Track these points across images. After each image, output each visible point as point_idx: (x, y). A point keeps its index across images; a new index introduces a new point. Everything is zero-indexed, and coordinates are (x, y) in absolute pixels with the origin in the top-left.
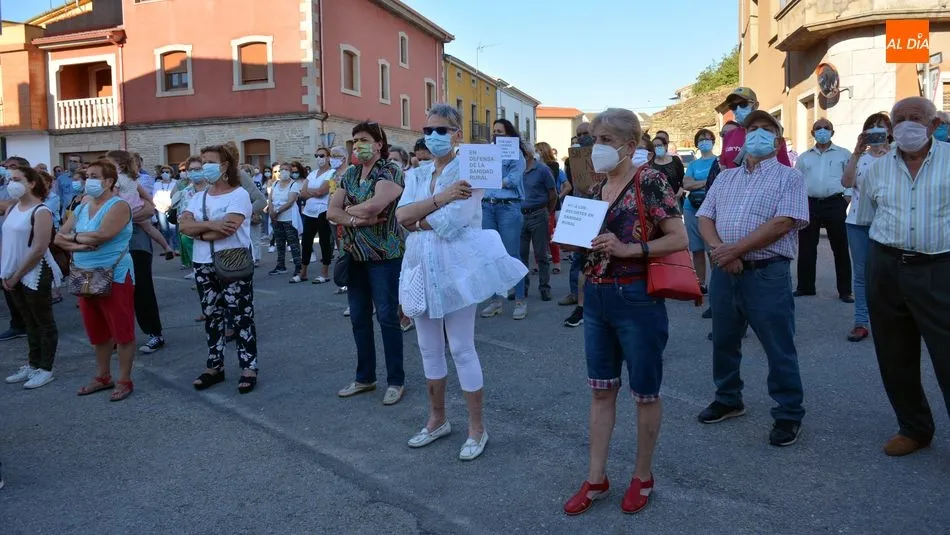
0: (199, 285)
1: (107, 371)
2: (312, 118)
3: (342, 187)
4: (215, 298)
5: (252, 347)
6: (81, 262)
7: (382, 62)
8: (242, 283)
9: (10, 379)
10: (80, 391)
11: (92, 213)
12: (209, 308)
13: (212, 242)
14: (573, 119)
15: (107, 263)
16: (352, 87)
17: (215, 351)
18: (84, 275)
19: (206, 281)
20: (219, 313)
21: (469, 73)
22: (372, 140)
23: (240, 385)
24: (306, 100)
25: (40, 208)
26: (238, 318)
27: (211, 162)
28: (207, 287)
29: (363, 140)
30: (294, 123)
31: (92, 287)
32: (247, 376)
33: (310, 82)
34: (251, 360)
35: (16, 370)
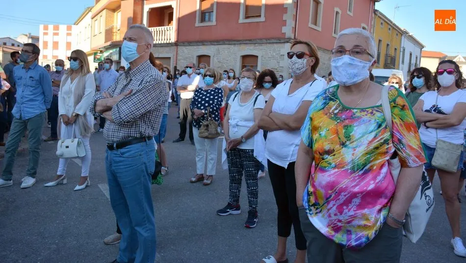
2: (288, 42)
7: (336, 9)
14: (440, 58)
16: (316, 24)
21: (388, 24)
24: (284, 30)
30: (275, 45)
33: (288, 17)
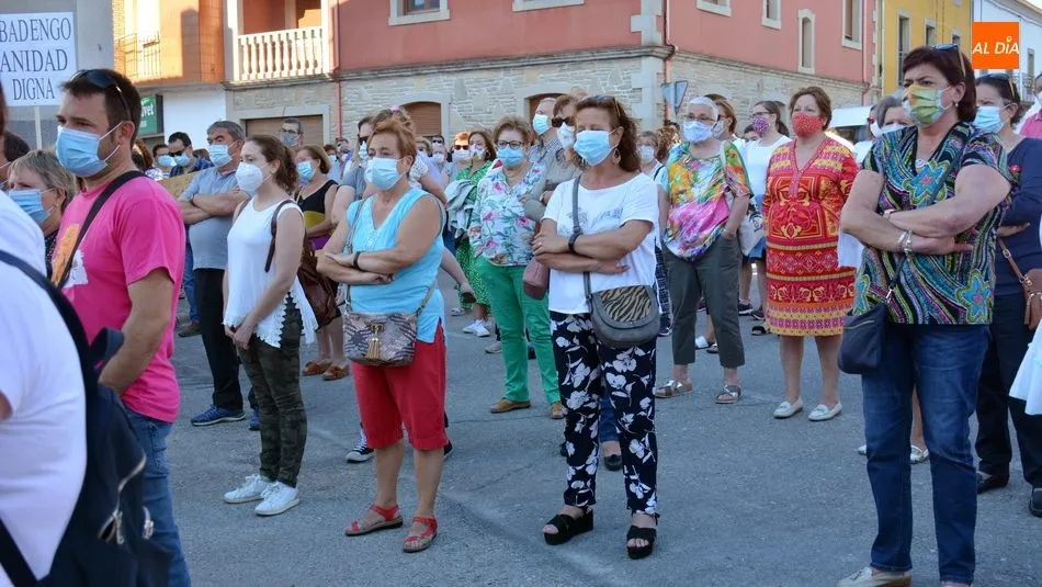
0: (559, 352)
1: (393, 498)
2: (646, 55)
3: (875, 168)
4: (587, 378)
5: (648, 472)
6: (362, 303)
8: (640, 352)
9: (231, 495)
10: (350, 528)
11: (378, 218)
12: (575, 395)
13: (586, 274)
15: (406, 306)
17: (581, 475)
18: (371, 327)
19: (573, 345)
20: (592, 405)
22: (943, 81)
23: (632, 543)
24: (637, 23)
25: (286, 206)
26: (629, 418)
27: (593, 128)
28: (575, 357)
29: (924, 82)
31: (384, 348)
32: (641, 525)
34: (647, 496)
35: (237, 481)
